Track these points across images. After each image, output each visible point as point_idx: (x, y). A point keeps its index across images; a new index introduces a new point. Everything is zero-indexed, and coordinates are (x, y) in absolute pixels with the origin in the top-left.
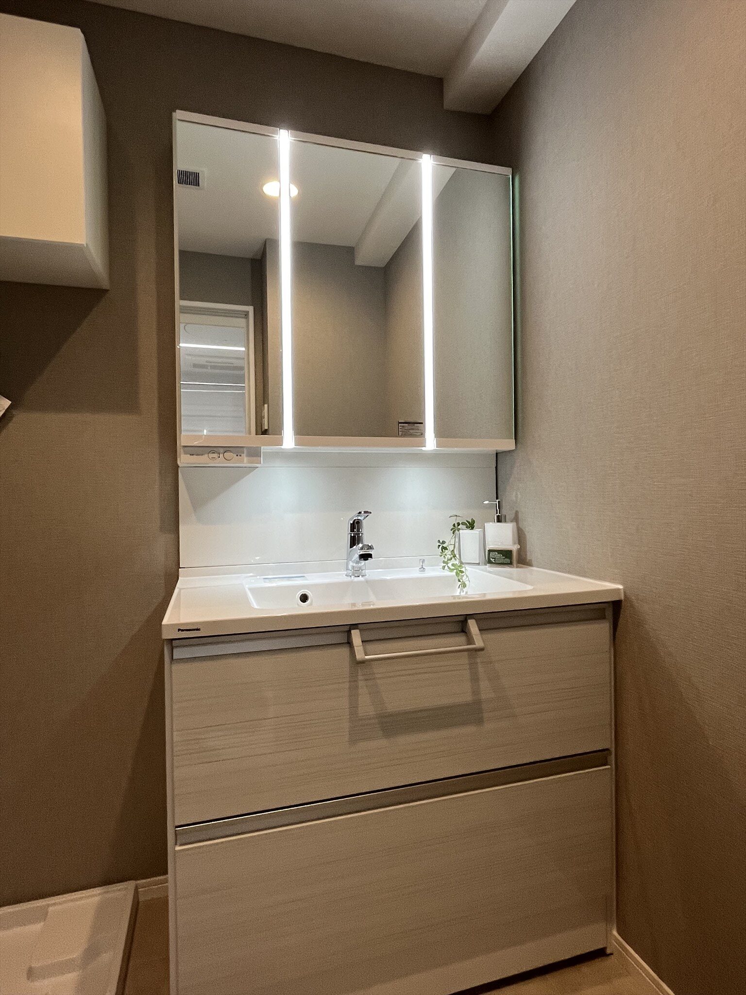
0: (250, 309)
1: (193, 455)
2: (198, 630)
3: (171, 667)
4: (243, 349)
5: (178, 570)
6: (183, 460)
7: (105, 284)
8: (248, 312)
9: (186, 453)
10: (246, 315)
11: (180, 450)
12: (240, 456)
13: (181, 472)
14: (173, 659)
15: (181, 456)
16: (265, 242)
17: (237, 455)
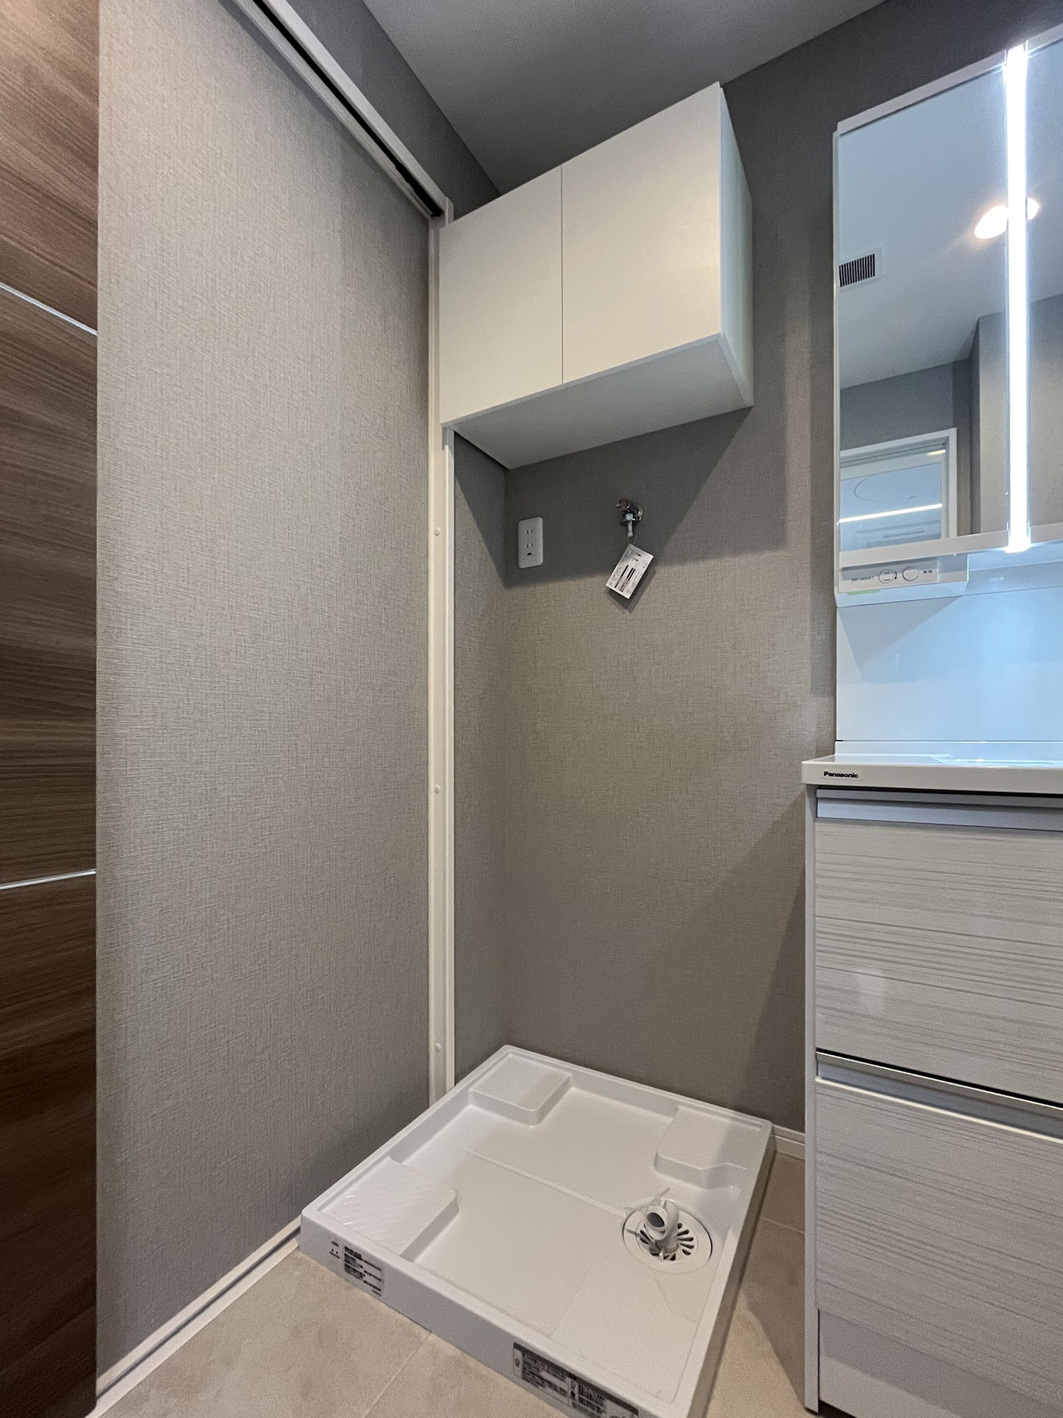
0: (952, 433)
1: (856, 579)
2: (853, 776)
3: (814, 826)
4: (939, 506)
5: (834, 744)
6: (843, 591)
7: (748, 400)
8: (947, 439)
9: (845, 578)
10: (943, 444)
11: (838, 575)
12: (930, 572)
13: (840, 615)
14: (817, 817)
15: (840, 583)
16: (978, 322)
17: (925, 572)
